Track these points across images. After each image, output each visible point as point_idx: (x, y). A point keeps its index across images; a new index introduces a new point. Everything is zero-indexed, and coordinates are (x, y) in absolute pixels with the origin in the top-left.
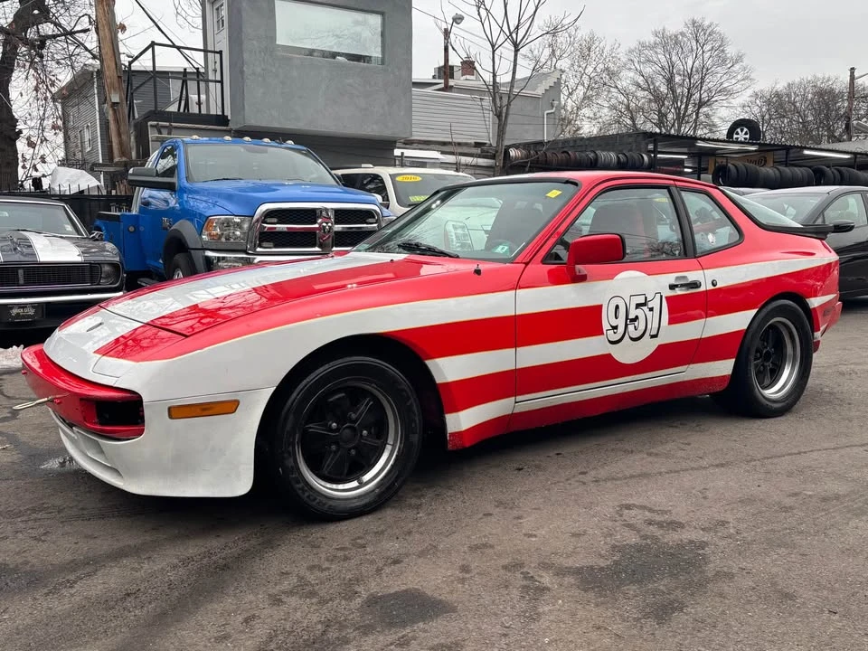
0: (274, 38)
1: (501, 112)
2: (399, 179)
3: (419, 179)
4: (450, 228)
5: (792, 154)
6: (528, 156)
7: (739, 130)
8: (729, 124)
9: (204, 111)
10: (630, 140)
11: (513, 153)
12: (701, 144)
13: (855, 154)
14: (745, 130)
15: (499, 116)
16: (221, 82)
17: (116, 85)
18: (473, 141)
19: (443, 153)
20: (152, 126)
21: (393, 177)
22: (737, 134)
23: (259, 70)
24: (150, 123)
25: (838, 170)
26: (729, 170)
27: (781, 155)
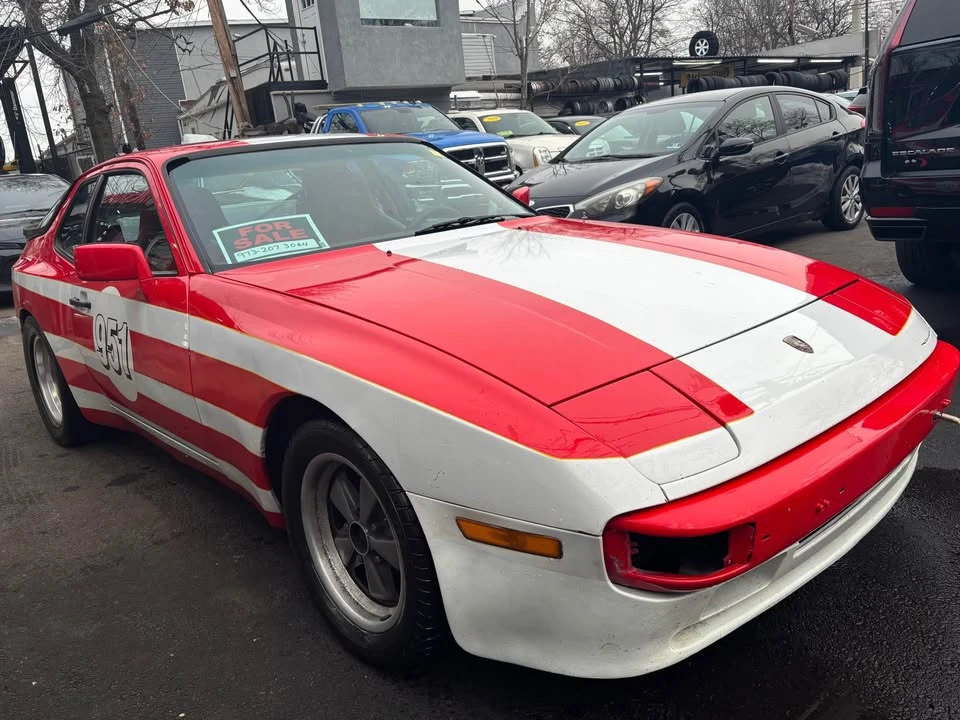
0: (358, 14)
1: (522, 53)
2: (485, 120)
3: (499, 119)
4: (536, 152)
5: (749, 62)
6: (547, 88)
7: (699, 42)
8: (688, 42)
9: (296, 79)
10: (620, 65)
11: (535, 86)
12: (676, 63)
13: (798, 58)
14: (705, 41)
15: (521, 57)
16: (318, 53)
17: (232, 62)
18: (481, 75)
19: (480, 91)
20: (275, 95)
21: (481, 119)
22: (698, 45)
23: (351, 41)
24: (272, 93)
25: (785, 74)
26: (701, 84)
27: (740, 64)
